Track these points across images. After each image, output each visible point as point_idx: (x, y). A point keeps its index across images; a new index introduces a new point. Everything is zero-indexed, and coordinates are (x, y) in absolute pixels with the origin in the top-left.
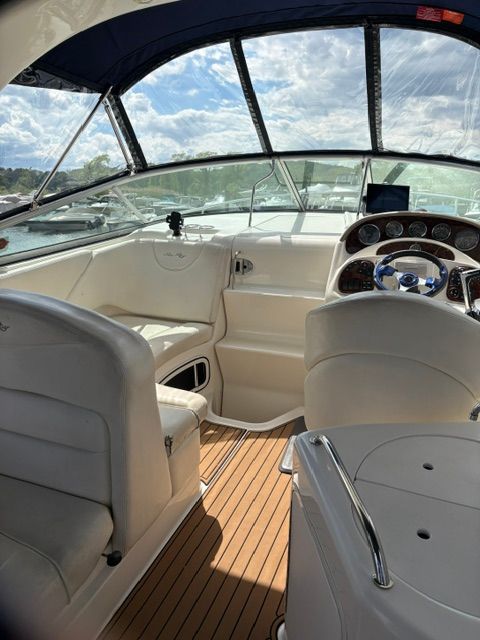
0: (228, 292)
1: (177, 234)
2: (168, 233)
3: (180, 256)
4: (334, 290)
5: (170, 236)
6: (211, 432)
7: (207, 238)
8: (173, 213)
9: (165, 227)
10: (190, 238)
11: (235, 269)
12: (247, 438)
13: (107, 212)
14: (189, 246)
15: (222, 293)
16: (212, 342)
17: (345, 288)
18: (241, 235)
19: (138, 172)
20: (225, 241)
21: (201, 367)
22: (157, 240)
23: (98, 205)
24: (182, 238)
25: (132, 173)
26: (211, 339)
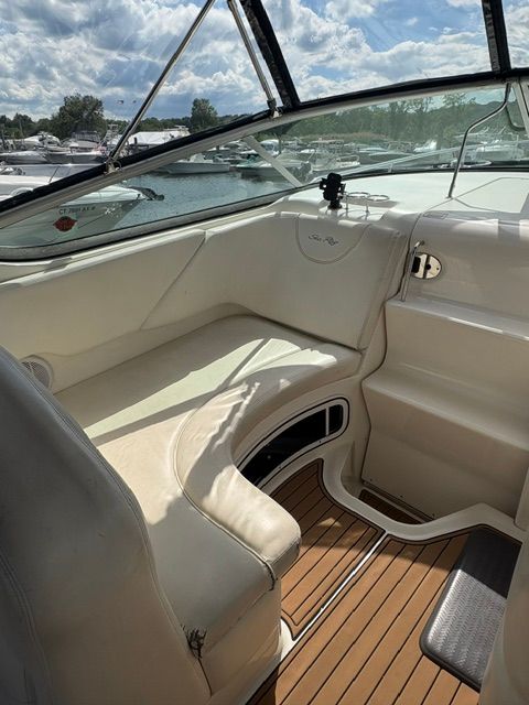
0: (392, 305)
1: (335, 206)
2: (322, 205)
3: (331, 241)
5: (324, 209)
6: (330, 521)
7: (376, 214)
8: (331, 175)
9: (317, 195)
10: (352, 213)
11: (411, 267)
12: (380, 551)
13: (314, 158)
14: (345, 228)
15: (383, 304)
16: (357, 377)
18: (429, 215)
19: (284, 111)
20: (402, 222)
21: (336, 412)
22: (304, 215)
23: (307, 151)
24: (340, 212)
25: (276, 114)
26: (357, 372)
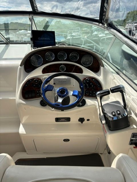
4: (20, 98)
17: (27, 96)
